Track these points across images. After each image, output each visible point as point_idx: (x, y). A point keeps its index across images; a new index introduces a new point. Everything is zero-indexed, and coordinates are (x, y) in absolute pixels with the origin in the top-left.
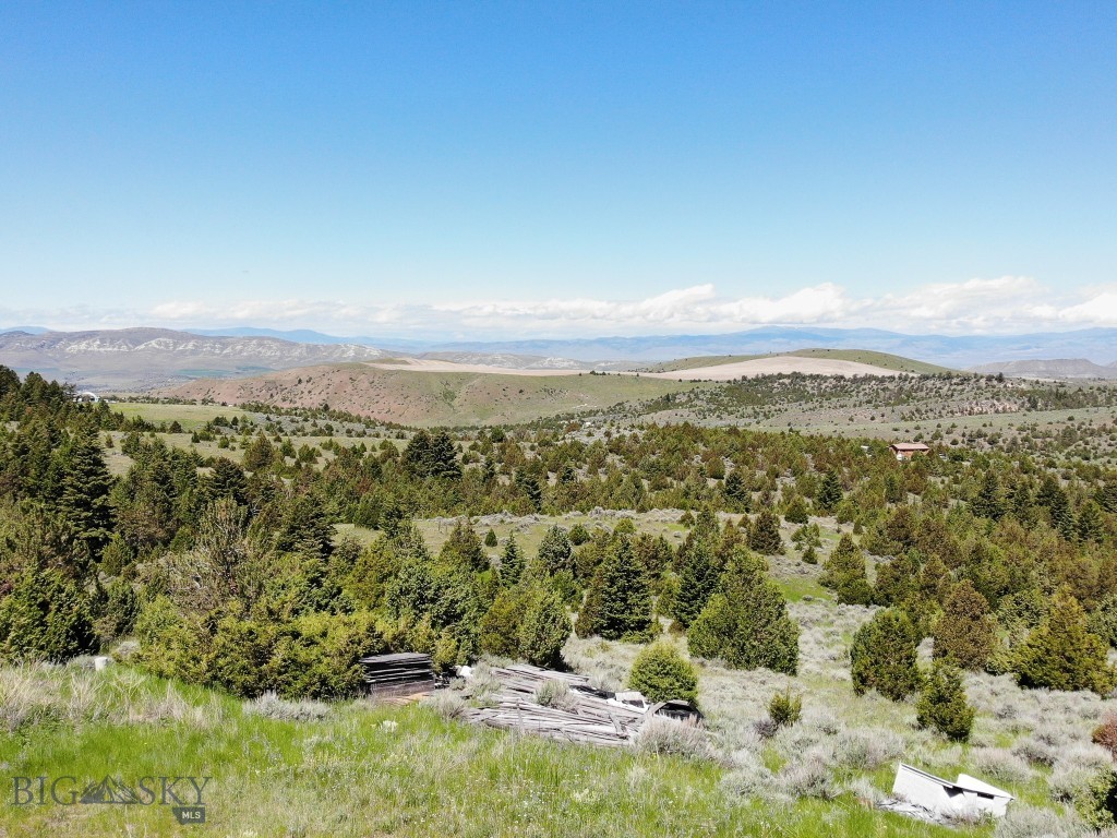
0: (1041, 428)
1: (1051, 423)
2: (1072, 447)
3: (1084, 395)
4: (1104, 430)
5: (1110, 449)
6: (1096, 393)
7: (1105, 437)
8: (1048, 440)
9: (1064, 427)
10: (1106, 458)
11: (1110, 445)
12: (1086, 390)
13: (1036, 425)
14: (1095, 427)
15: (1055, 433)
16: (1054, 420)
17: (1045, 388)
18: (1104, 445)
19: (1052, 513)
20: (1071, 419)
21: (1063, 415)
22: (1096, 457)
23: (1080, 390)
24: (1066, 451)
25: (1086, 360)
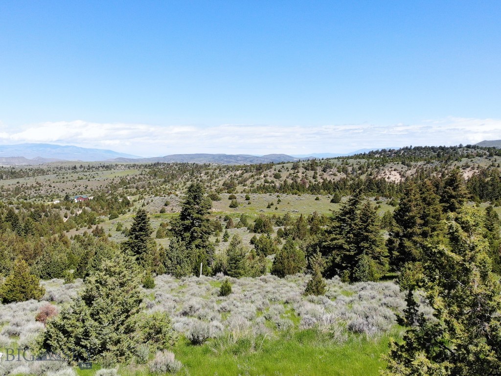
0: (5, 187)
1: (9, 185)
2: (19, 195)
3: (23, 172)
4: (33, 187)
5: (35, 195)
6: (28, 171)
7: (33, 190)
8: (9, 192)
9: (15, 186)
10: (34, 199)
11: (35, 193)
12: (24, 170)
13: (3, 186)
14: (29, 186)
15: (11, 189)
16: (11, 184)
17: (6, 170)
18: (33, 193)
19: (12, 225)
20: (18, 183)
21: (15, 181)
22: (30, 199)
23: (21, 170)
24: (17, 197)
25: (23, 157)
